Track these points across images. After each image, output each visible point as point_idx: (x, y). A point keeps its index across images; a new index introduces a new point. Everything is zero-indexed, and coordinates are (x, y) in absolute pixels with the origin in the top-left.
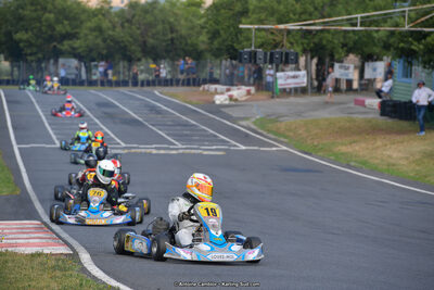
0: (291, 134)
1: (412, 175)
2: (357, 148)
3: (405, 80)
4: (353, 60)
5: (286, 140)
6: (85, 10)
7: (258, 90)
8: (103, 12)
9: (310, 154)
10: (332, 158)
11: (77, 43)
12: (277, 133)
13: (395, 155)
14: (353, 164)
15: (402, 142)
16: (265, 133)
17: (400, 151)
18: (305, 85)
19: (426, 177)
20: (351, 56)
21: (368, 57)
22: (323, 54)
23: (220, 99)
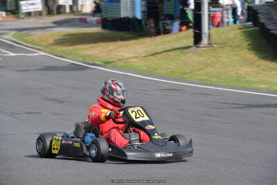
0: (44, 43)
1: (145, 68)
2: (96, 52)
3: (111, 4)
5: (42, 48)
7: (7, 14)
9: (63, 57)
10: (80, 59)
12: (33, 44)
13: (127, 55)
14: (97, 63)
15: (127, 46)
16: (24, 44)
17: (128, 52)
18: (40, 10)
19: (156, 70)
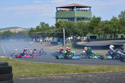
4: (48, 38)
6: (13, 33)
8: (15, 33)
11: (12, 37)
20: (47, 37)
21: (50, 37)
22: (44, 37)
23: (30, 43)
